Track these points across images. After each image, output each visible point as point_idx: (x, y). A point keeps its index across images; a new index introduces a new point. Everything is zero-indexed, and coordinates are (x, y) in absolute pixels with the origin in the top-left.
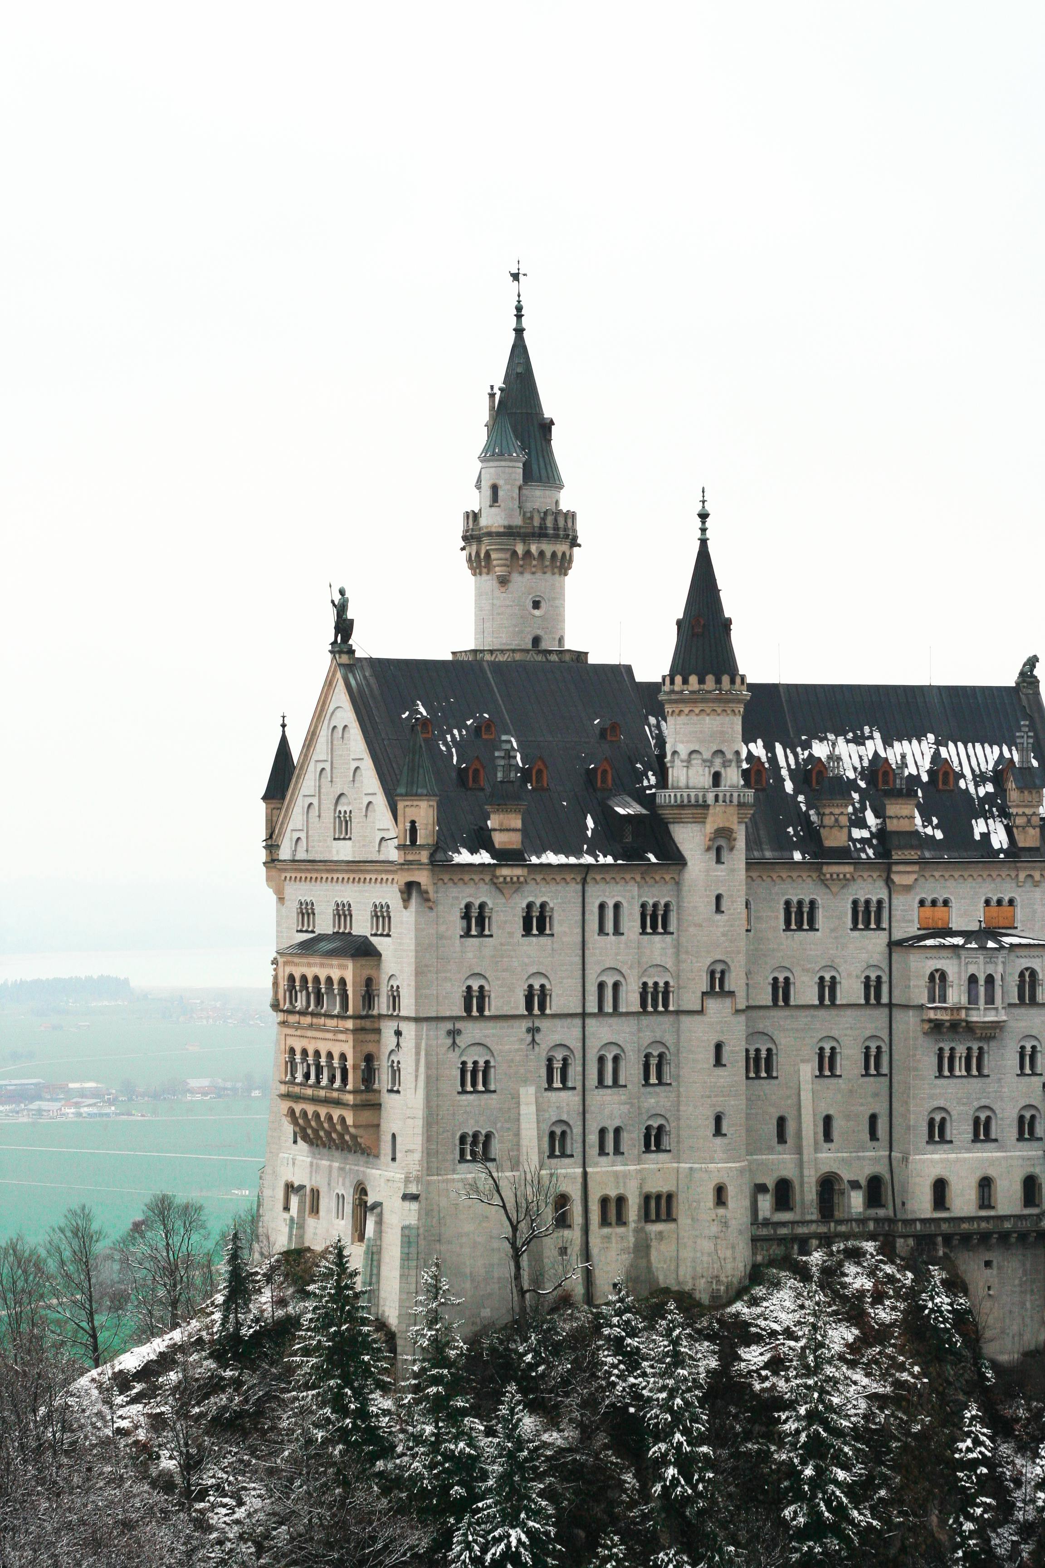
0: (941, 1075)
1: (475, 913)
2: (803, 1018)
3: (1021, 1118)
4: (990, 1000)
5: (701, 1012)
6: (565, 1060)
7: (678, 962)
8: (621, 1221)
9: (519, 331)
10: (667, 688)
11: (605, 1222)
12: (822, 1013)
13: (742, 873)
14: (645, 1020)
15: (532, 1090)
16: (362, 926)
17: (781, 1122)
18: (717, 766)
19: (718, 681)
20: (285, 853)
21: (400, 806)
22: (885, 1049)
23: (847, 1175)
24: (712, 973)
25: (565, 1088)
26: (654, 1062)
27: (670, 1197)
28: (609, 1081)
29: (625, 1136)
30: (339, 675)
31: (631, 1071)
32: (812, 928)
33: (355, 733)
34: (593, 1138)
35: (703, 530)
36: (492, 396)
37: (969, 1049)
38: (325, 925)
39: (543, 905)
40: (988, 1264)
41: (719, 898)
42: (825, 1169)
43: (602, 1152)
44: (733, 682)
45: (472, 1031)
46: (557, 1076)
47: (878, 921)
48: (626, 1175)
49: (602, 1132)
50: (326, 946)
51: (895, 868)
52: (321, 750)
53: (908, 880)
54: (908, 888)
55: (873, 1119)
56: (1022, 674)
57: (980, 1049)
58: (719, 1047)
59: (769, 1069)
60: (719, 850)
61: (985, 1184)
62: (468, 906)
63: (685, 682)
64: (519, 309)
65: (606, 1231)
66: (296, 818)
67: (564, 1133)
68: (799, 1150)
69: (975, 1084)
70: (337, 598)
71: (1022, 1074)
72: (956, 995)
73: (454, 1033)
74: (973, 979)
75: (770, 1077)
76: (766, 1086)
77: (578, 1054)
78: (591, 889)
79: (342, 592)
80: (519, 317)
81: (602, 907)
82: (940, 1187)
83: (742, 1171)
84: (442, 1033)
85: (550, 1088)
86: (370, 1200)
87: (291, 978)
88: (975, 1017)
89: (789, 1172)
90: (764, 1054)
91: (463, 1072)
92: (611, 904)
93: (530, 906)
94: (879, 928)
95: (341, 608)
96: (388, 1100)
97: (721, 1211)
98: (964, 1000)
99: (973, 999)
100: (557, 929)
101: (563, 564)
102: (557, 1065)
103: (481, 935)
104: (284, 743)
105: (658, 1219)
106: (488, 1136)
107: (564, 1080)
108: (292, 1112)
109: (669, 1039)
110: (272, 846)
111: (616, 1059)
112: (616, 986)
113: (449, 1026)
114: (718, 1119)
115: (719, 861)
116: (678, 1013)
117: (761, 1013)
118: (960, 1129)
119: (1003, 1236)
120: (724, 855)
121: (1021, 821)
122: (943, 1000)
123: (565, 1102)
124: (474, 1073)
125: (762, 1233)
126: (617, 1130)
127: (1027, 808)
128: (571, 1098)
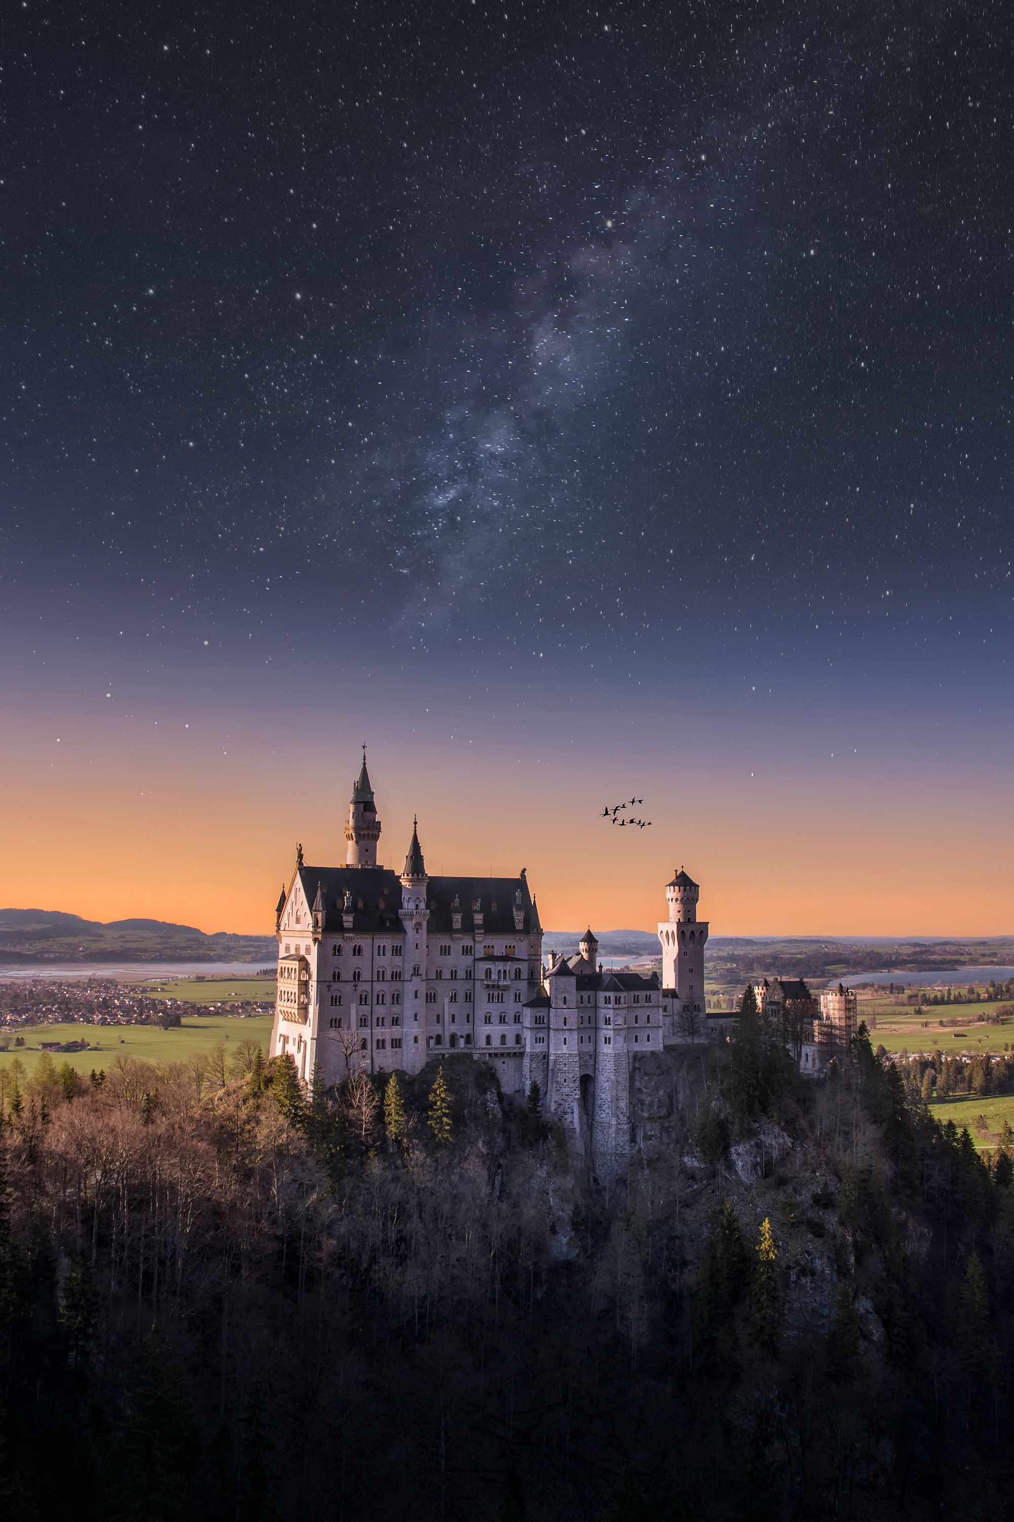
0: (489, 1002)
1: (337, 948)
2: (446, 983)
3: (515, 1016)
4: (505, 978)
5: (411, 981)
6: (366, 995)
7: (403, 964)
8: (383, 1047)
9: (364, 764)
10: (403, 877)
11: (378, 1048)
12: (452, 981)
13: (425, 936)
14: (393, 983)
15: (355, 1005)
16: (302, 952)
17: (438, 1016)
18: (417, 903)
19: (418, 875)
20: (282, 928)
21: (314, 913)
22: (472, 993)
23: (459, 1034)
24: (415, 968)
25: (366, 1004)
26: (395, 996)
27: (400, 1040)
28: (380, 1003)
29: (385, 1020)
30: (299, 871)
31: (388, 999)
32: (449, 954)
33: (302, 890)
34: (375, 1021)
35: (415, 828)
36: (354, 784)
37: (499, 994)
38: (293, 952)
39: (360, 946)
40: (504, 1062)
41: (417, 944)
42: (452, 1031)
43: (378, 1025)
44: (423, 876)
45: (335, 986)
46: (363, 1000)
47: (471, 953)
48: (385, 1033)
49: (378, 1019)
50: (292, 958)
51: (476, 935)
52: (293, 895)
53: (480, 939)
54: (480, 942)
55: (468, 1015)
56: (520, 874)
57: (502, 993)
58: (416, 992)
59: (434, 1000)
60: (417, 929)
61: (503, 1037)
62: (335, 946)
63: (408, 875)
64: (365, 757)
65: (378, 1050)
66: (285, 916)
67: (365, 1019)
68: (444, 1025)
69: (501, 1005)
70: (299, 847)
71: (516, 1002)
72: (494, 976)
73: (329, 986)
74: (499, 971)
75: (435, 1002)
76: (432, 1005)
77: (370, 994)
78: (376, 941)
79: (300, 845)
80: (364, 759)
81: (379, 946)
82: (488, 1038)
83: (423, 1032)
84: (325, 986)
85: (361, 1004)
86: (303, 1039)
87: (281, 967)
88: (501, 983)
89: (440, 1032)
90: (433, 995)
91: (332, 998)
92: (382, 946)
93: (355, 946)
94: (471, 954)
95: (300, 850)
96: (308, 1007)
97: (416, 1045)
98: (497, 978)
99: (499, 977)
100: (364, 954)
101: (376, 837)
102: (364, 997)
103: (339, 955)
104: (283, 891)
105: (396, 1047)
106: (340, 1019)
107: (366, 1002)
108: (280, 1011)
109: (400, 989)
110: (278, 925)
111: (383, 995)
112: (383, 972)
113: (328, 984)
114: (416, 1015)
115: (417, 933)
116: (403, 981)
117: (432, 981)
118: (495, 1019)
119: (509, 1054)
120: (419, 930)
121: (517, 921)
122: (490, 978)
123: (366, 1009)
124: (336, 999)
125: (430, 1052)
126: (383, 1018)
127: (518, 917)
128: (368, 1008)
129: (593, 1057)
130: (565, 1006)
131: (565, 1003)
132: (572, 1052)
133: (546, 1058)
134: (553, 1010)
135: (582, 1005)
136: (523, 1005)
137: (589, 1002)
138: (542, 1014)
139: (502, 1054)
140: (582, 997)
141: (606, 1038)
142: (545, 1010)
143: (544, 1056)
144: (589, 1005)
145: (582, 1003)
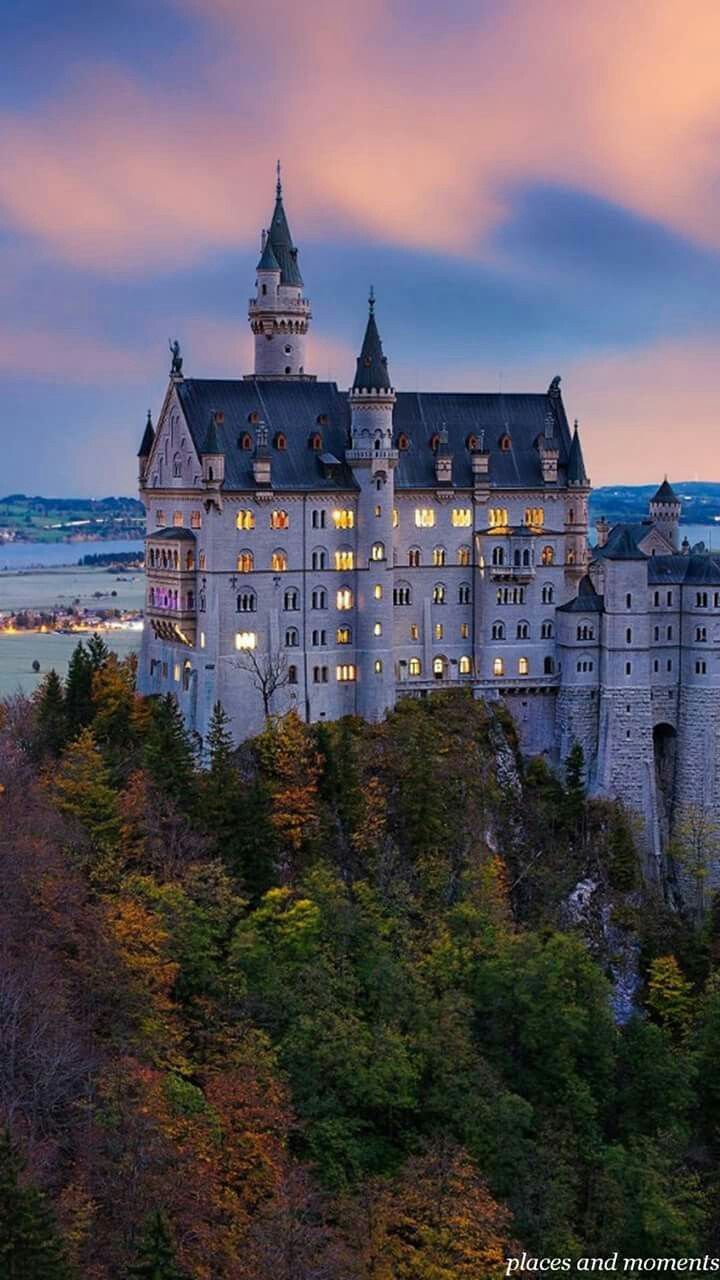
0: (500, 603)
2: (426, 573)
3: (544, 628)
4: (526, 563)
5: (368, 569)
6: (295, 595)
7: (356, 542)
8: (325, 680)
9: (279, 200)
10: (351, 395)
11: (316, 679)
12: (437, 570)
13: (391, 495)
14: (338, 574)
15: (276, 610)
16: (186, 523)
17: (414, 628)
18: (377, 438)
19: (379, 391)
20: (149, 485)
21: (204, 459)
22: (471, 589)
23: (450, 656)
24: (375, 549)
25: (295, 609)
28: (319, 606)
29: (327, 635)
30: (175, 390)
31: (331, 600)
33: (183, 421)
34: (310, 636)
35: (371, 310)
36: (263, 236)
37: (516, 590)
38: (168, 523)
40: (524, 704)
41: (378, 508)
42: (438, 653)
43: (315, 643)
44: (386, 392)
45: (243, 580)
46: (291, 602)
48: (327, 656)
49: (315, 633)
50: (169, 534)
51: (477, 493)
52: (166, 429)
53: (484, 498)
54: (484, 503)
55: (465, 626)
56: (551, 387)
57: (522, 590)
59: (408, 600)
60: (379, 482)
61: (524, 662)
63: (360, 392)
64: (279, 188)
65: (317, 685)
66: (155, 466)
67: (294, 634)
68: (424, 643)
69: (519, 607)
70: (173, 347)
71: (544, 603)
72: (508, 561)
73: (234, 580)
74: (517, 552)
75: (408, 604)
76: (404, 609)
77: (302, 591)
78: (308, 502)
79: (176, 344)
80: (279, 192)
81: (315, 513)
83: (390, 654)
84: (227, 580)
85: (286, 609)
86: (191, 669)
87: (152, 551)
88: (518, 573)
89: (418, 654)
90: (405, 592)
91: (239, 601)
92: (319, 511)
93: (275, 513)
95: (176, 352)
96: (201, 616)
97: (379, 675)
98: (512, 564)
99: (517, 563)
100: (289, 525)
101: (303, 328)
102: (291, 597)
104: (149, 425)
105: (346, 679)
107: (294, 605)
108: (152, 622)
109: (351, 584)
110: (143, 481)
111: (322, 594)
112: (322, 555)
113: (231, 576)
115: (378, 488)
116: (356, 570)
117: (403, 570)
118: (510, 633)
119: (533, 690)
120: (382, 484)
121: (546, 467)
122: (501, 563)
123: (294, 617)
124: (245, 601)
125: (402, 687)
126: (323, 632)
127: (550, 460)
128: (297, 615)
129: (675, 695)
130: (629, 611)
131: (629, 605)
132: (639, 687)
133: (596, 697)
134: (608, 617)
135: (658, 609)
136: (558, 609)
137: (669, 604)
138: (589, 625)
139: (522, 690)
140: (657, 594)
141: (698, 664)
142: (595, 617)
143: (593, 693)
144: (669, 609)
145: (657, 604)
